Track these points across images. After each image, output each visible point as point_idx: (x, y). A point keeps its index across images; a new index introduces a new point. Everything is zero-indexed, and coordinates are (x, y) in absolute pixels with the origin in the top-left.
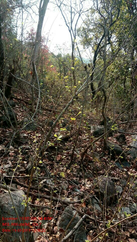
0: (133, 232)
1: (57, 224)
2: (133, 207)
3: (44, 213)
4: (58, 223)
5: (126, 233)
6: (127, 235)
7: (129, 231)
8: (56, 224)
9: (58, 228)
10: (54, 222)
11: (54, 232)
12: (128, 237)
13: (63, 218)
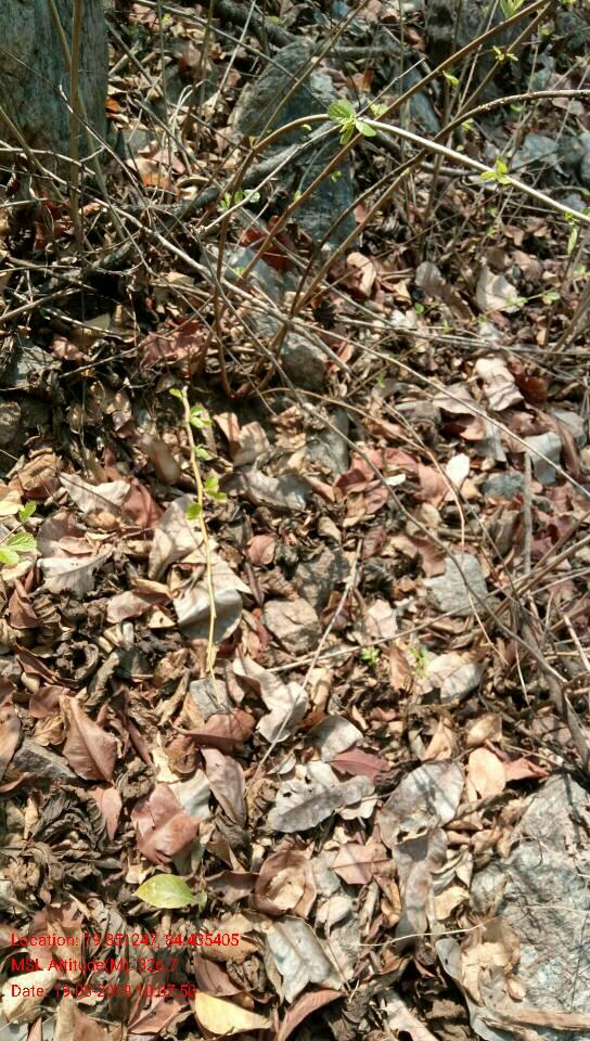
0: (539, 234)
1: (229, 121)
2: (576, 146)
3: (175, 61)
4: (236, 115)
5: (510, 232)
6: (512, 239)
7: (523, 227)
8: (226, 117)
9: (235, 136)
10: (220, 110)
11: (214, 144)
12: (514, 245)
13: (260, 94)
